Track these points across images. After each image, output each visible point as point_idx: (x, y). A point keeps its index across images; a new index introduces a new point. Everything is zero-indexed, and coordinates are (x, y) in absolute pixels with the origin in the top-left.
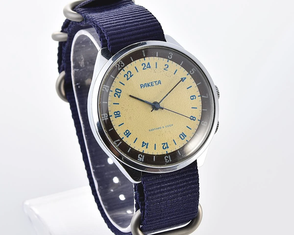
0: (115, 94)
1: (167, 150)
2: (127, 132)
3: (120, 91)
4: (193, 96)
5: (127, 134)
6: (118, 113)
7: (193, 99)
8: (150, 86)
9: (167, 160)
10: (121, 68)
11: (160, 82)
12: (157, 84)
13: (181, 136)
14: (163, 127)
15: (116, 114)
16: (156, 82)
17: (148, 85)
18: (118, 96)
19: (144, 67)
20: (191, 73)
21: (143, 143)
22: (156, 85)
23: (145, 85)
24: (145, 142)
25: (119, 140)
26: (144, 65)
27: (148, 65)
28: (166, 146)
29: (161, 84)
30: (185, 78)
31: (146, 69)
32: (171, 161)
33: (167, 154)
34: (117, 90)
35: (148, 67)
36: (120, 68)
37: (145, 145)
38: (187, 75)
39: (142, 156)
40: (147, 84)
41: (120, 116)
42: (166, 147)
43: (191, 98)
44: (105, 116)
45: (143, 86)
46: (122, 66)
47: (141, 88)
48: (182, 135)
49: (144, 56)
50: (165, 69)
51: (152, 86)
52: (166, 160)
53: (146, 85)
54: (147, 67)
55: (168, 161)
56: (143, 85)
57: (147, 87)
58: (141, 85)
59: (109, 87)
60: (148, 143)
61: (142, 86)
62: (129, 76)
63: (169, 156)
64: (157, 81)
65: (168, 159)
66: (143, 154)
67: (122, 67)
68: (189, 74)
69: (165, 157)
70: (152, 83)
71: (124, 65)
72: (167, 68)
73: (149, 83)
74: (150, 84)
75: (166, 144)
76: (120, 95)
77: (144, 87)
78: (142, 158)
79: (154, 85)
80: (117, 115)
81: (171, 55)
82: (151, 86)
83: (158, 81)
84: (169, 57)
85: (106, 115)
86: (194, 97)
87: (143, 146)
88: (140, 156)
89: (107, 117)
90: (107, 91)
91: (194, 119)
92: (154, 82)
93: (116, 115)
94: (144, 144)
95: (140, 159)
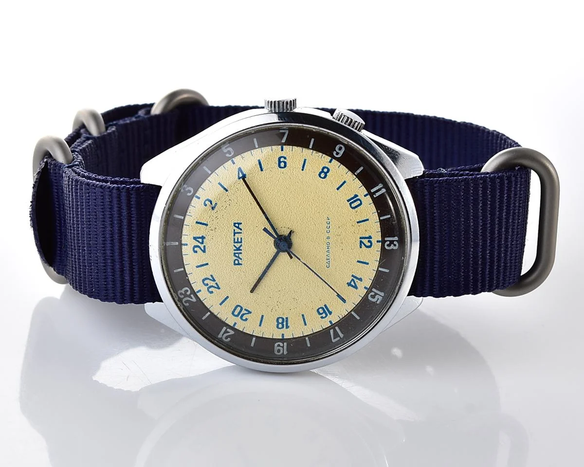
0: (241, 318)
1: (374, 241)
2: (321, 311)
3: (239, 308)
4: (280, 162)
5: (324, 311)
6: (280, 320)
7: (285, 163)
8: (241, 246)
9: (392, 245)
10: (192, 296)
11: (237, 225)
12: (240, 231)
13: (353, 205)
14: (328, 238)
15: (280, 326)
16: (235, 233)
17: (238, 249)
18: (246, 314)
19: (201, 249)
20: (231, 156)
21: (349, 284)
22: (241, 233)
23: (237, 255)
24: (349, 282)
25: (332, 331)
26: (196, 249)
27: (198, 241)
28: (365, 241)
29: (241, 223)
30: (240, 169)
31: (204, 246)
32: (396, 238)
33: (383, 242)
34: (236, 313)
35: (201, 241)
36: (192, 298)
37: (354, 282)
38: (234, 163)
39: (373, 294)
40: (234, 250)
41: (287, 318)
42: (369, 241)
43: (283, 168)
44: (279, 348)
45: (238, 260)
46: (188, 293)
47: (241, 264)
48: (352, 202)
49: (177, 243)
50: (213, 208)
51: (241, 242)
52: (392, 247)
53: (237, 253)
54: (202, 243)
55: (395, 243)
56: (236, 259)
57: (241, 253)
58: (235, 264)
59: (225, 328)
60: (353, 276)
61: (238, 262)
62: (213, 284)
63: (386, 239)
64: (234, 230)
65: (392, 242)
66: (369, 290)
67: (191, 294)
68: (233, 159)
69: (387, 247)
70: (236, 241)
71: (187, 288)
72: (211, 204)
73: (234, 246)
74: (238, 245)
75: (363, 240)
76: (245, 310)
77: (241, 259)
78: (376, 294)
79: (241, 238)
80: (285, 323)
81: (187, 190)
82: (241, 244)
83: (235, 228)
84: (189, 194)
85: (279, 345)
86: (282, 159)
87: (356, 287)
88: (373, 297)
89: (281, 344)
90: (232, 332)
91: (325, 170)
92: (234, 235)
93: (283, 326)
94: (352, 283)
95: (378, 299)
